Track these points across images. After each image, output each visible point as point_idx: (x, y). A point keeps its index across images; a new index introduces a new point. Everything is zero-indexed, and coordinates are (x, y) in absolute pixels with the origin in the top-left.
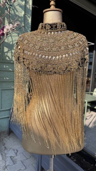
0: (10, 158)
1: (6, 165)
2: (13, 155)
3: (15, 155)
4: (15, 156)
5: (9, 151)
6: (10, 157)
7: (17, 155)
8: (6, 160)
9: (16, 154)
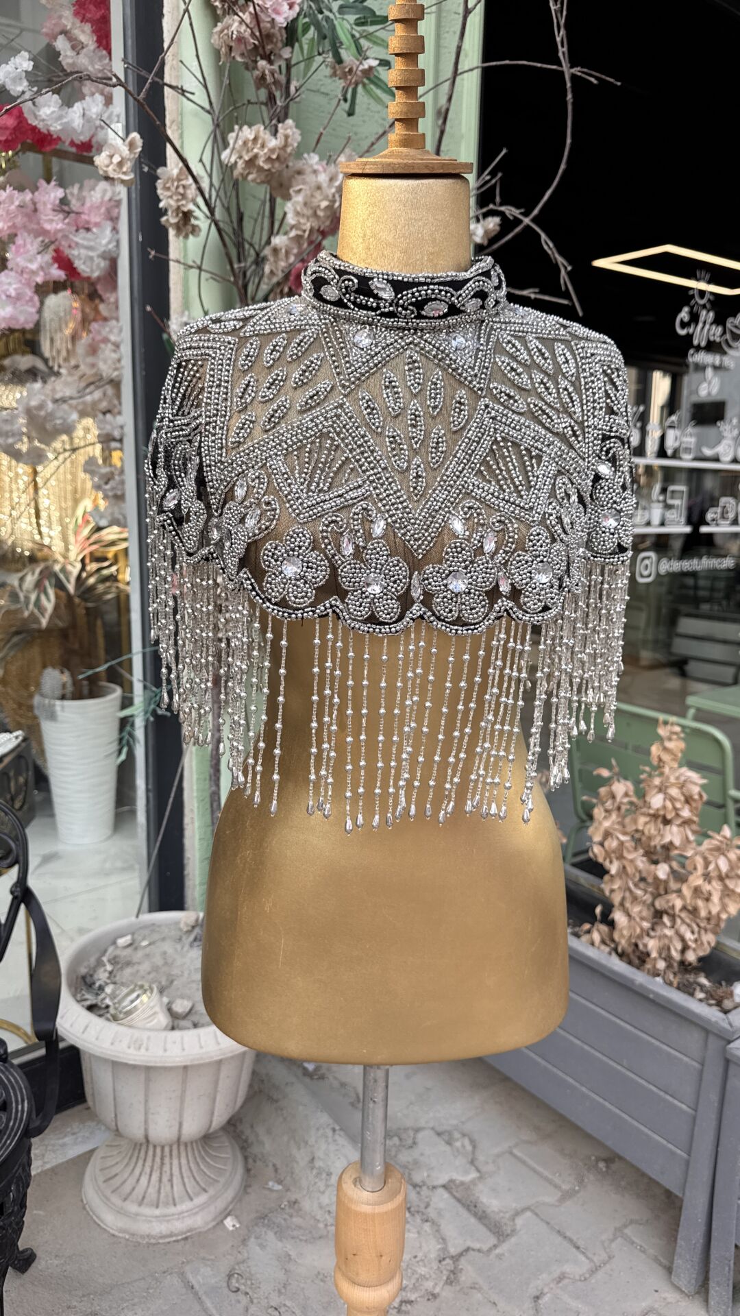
0: (446, 1195)
1: (444, 1249)
2: (459, 1178)
3: (474, 1175)
4: (473, 1182)
5: (414, 1143)
6: (444, 1186)
7: (484, 1169)
8: (431, 1213)
9: (472, 1162)
